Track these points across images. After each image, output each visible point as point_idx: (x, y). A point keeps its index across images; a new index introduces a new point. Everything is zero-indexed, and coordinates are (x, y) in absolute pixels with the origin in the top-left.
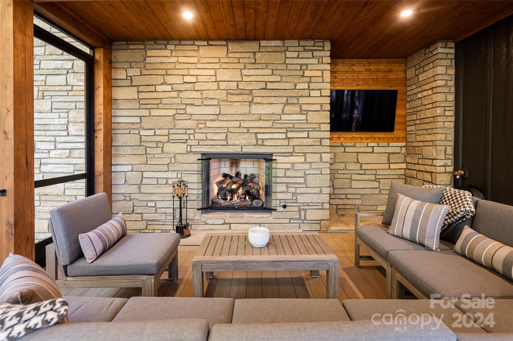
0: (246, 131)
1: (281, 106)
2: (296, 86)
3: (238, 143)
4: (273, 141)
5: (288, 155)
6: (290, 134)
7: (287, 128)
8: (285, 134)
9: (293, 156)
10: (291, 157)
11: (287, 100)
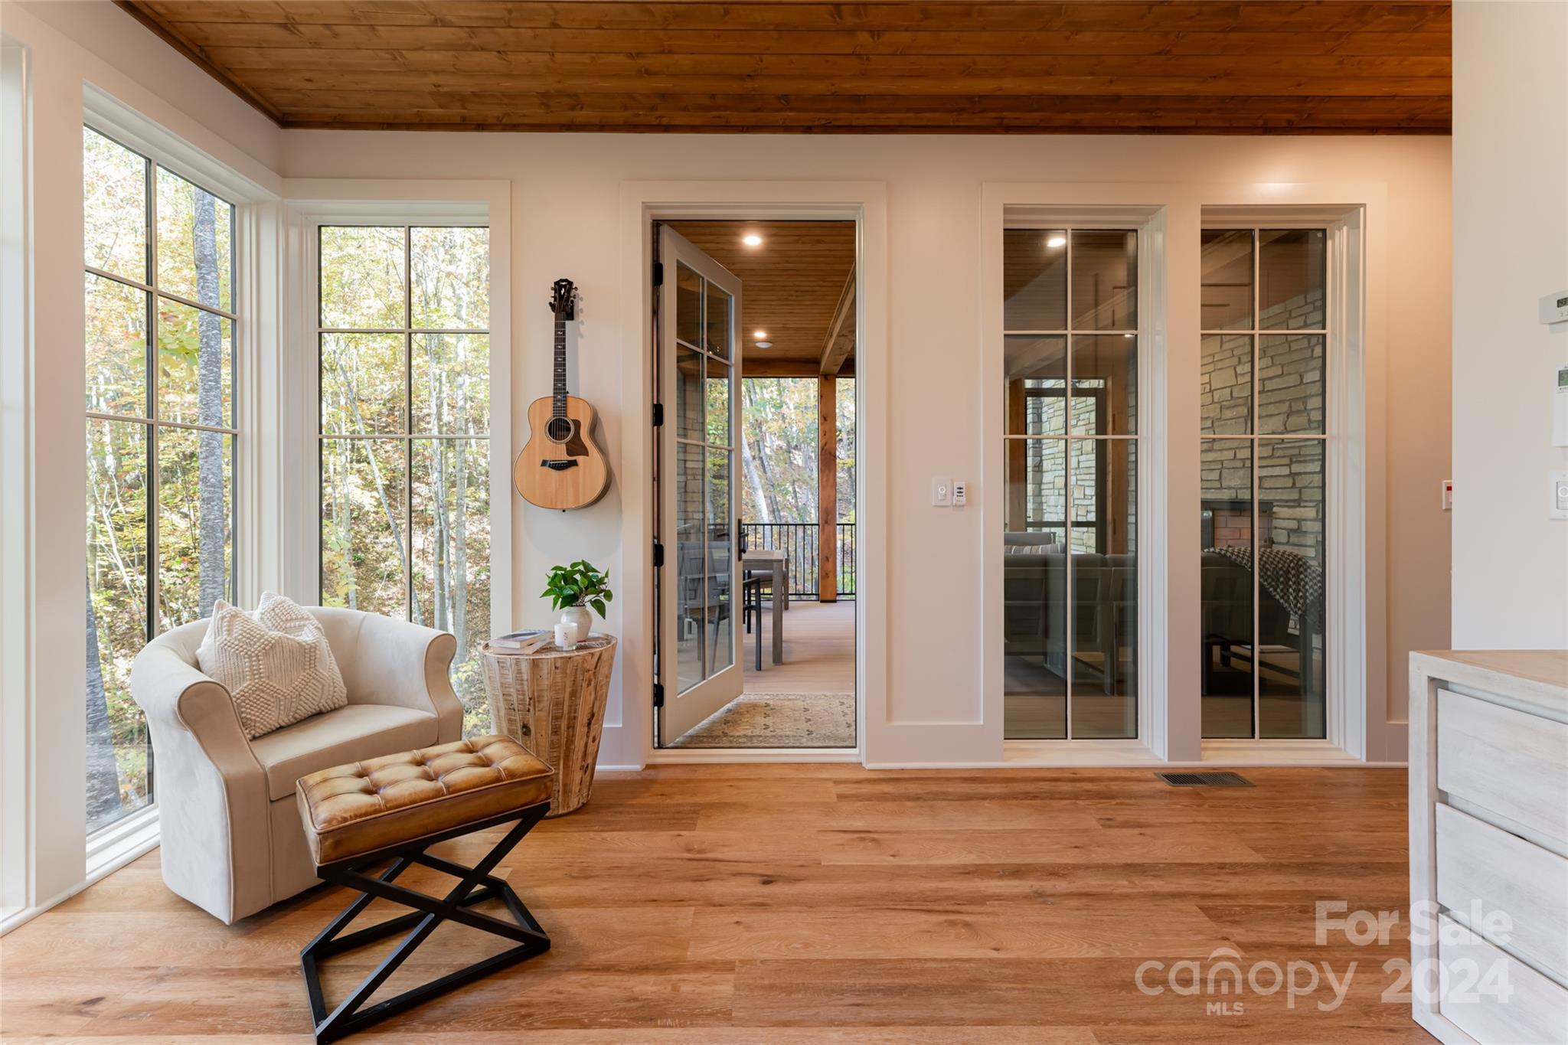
0: (1241, 465)
1: (1282, 418)
2: (1301, 377)
3: (1233, 485)
4: (1273, 480)
5: (1292, 504)
6: (1296, 468)
7: (1291, 457)
8: (1288, 468)
9: (1299, 506)
10: (1298, 509)
11: (1290, 407)
